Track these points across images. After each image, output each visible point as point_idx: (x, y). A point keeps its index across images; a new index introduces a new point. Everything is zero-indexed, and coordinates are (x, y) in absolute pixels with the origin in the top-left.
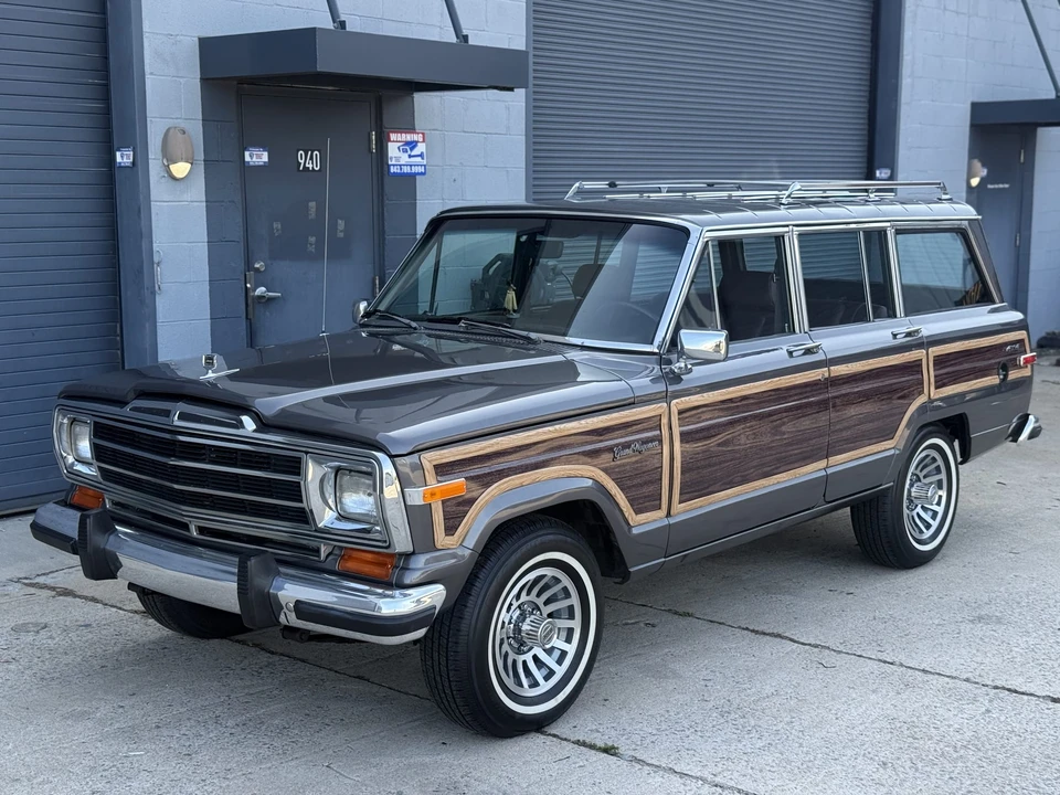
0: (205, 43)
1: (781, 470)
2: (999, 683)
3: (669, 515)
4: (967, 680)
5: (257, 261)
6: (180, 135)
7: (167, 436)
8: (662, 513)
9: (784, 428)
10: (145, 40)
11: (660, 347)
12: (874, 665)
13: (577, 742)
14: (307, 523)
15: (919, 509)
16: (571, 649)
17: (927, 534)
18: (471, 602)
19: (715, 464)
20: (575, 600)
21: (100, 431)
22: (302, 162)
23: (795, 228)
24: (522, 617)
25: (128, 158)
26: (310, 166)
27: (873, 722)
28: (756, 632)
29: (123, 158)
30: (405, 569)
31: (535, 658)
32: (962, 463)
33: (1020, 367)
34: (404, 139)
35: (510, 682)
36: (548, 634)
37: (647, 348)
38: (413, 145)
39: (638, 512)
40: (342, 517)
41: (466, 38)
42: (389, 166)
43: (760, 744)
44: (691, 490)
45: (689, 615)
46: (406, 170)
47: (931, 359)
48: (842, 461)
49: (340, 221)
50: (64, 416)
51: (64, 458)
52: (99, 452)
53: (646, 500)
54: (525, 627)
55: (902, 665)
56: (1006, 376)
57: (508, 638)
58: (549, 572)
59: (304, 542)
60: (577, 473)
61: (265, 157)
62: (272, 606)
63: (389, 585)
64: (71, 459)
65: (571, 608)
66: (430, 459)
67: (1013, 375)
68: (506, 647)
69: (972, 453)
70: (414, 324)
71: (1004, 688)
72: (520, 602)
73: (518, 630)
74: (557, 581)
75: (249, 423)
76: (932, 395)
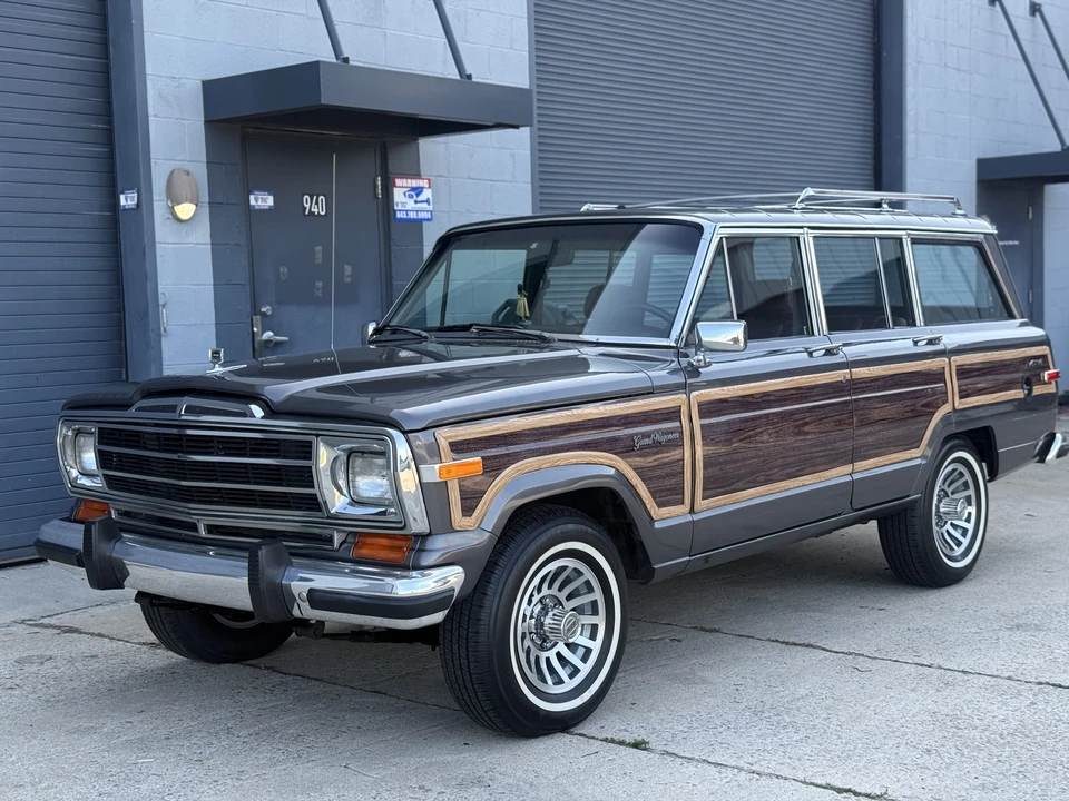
0: (208, 86)
1: (805, 471)
2: (1043, 680)
3: (692, 511)
4: (1009, 678)
5: (264, 305)
6: (184, 176)
7: (175, 431)
8: (686, 508)
9: (807, 429)
10: (148, 82)
11: (677, 341)
12: (913, 669)
13: (606, 740)
14: (320, 510)
15: (948, 526)
16: (596, 646)
17: (958, 551)
18: (491, 589)
19: (738, 461)
20: (598, 595)
21: (105, 437)
22: (308, 206)
23: (810, 231)
24: (545, 611)
25: (132, 200)
26: (316, 211)
27: (914, 716)
28: (787, 643)
29: (127, 200)
30: (422, 550)
31: (559, 655)
32: (989, 481)
33: (1045, 383)
34: (409, 184)
35: (533, 677)
36: (571, 627)
37: (664, 342)
38: (418, 191)
39: (660, 505)
40: (355, 502)
41: (469, 77)
42: (395, 211)
43: (796, 737)
44: (715, 486)
45: (716, 631)
46: (412, 215)
47: (954, 369)
48: (867, 468)
49: (346, 267)
50: (69, 428)
51: (68, 472)
52: (104, 459)
53: (669, 493)
54: (548, 621)
55: (940, 667)
56: (1030, 391)
57: (530, 633)
58: (571, 563)
59: (317, 531)
60: (596, 460)
61: (270, 201)
62: (284, 597)
63: (406, 568)
64: (74, 473)
65: (594, 603)
66: (445, 435)
67: (1038, 390)
68: (528, 643)
69: (1000, 470)
70: (424, 334)
71: (1048, 683)
72: (541, 595)
73: (540, 625)
74: (579, 573)
75: (257, 411)
76: (956, 404)
